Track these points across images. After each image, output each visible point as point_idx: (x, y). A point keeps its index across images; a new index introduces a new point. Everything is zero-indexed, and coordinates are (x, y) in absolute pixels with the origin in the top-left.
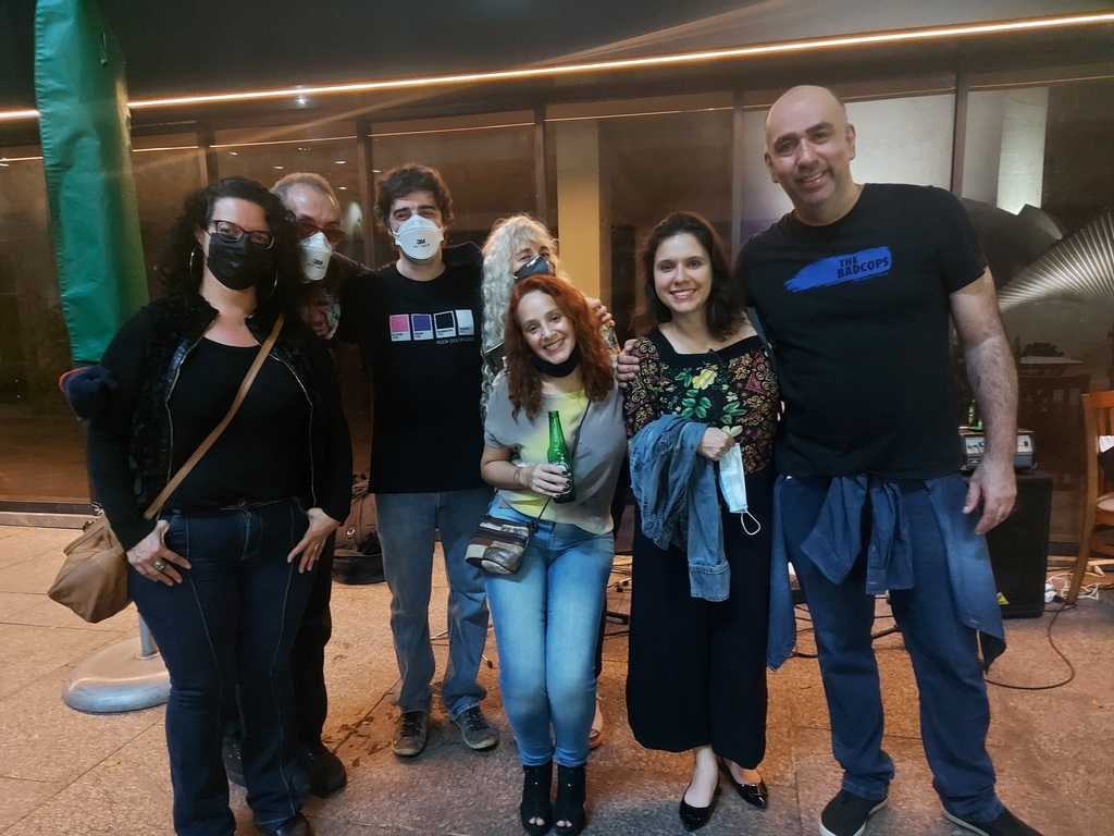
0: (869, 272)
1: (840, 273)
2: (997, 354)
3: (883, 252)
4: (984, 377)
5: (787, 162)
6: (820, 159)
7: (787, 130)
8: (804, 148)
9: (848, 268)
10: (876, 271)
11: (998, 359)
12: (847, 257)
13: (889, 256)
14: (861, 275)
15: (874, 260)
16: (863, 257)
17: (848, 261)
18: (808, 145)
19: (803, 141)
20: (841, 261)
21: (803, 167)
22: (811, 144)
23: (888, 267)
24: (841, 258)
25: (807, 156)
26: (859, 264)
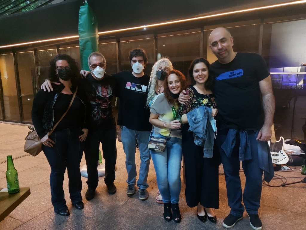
0: (237, 76)
1: (230, 76)
2: (269, 99)
3: (241, 70)
4: (265, 104)
5: (215, 48)
6: (224, 47)
7: (214, 40)
8: (219, 45)
9: (232, 75)
10: (239, 75)
11: (270, 100)
12: (232, 72)
13: (243, 72)
14: (235, 76)
15: (239, 72)
16: (236, 72)
17: (232, 73)
18: (220, 44)
19: (219, 43)
20: (230, 73)
21: (219, 50)
22: (221, 44)
23: (242, 74)
24: (230, 72)
25: (220, 47)
26: (235, 74)
